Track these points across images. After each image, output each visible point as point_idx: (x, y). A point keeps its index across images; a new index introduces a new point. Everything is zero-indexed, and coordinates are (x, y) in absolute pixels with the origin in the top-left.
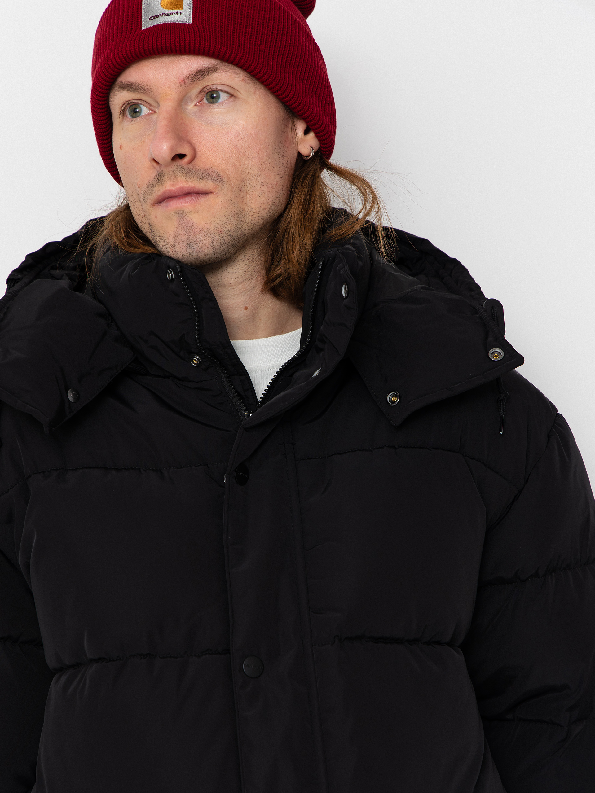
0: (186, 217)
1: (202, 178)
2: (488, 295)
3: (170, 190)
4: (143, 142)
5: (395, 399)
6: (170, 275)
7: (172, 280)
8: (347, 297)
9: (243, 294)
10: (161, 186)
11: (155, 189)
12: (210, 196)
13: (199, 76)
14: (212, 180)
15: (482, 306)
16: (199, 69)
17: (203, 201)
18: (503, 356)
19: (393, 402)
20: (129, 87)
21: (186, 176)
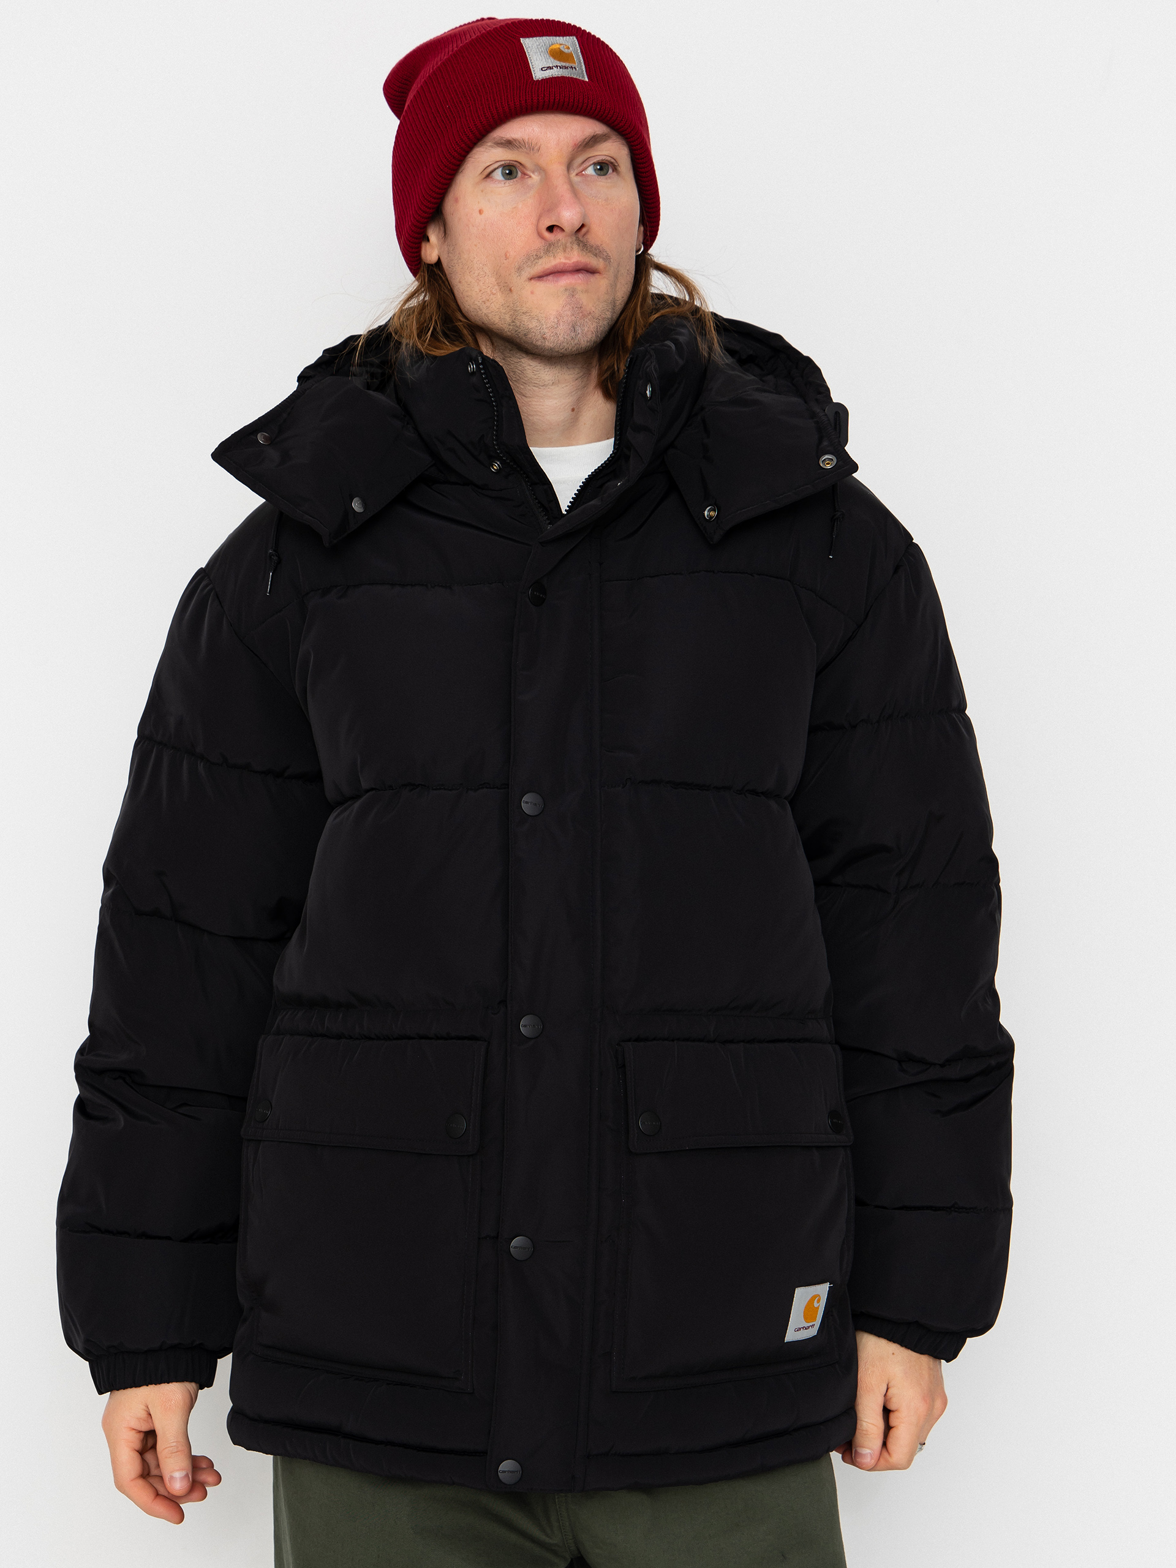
0: (577, 296)
1: (596, 255)
2: (836, 398)
3: (565, 264)
4: (515, 208)
5: (712, 513)
6: (472, 367)
7: (473, 373)
8: (651, 397)
9: (573, 393)
10: (552, 258)
11: (541, 261)
12: (597, 275)
13: (591, 143)
14: (604, 259)
15: (825, 410)
16: (592, 134)
17: (593, 279)
18: (835, 463)
19: (711, 517)
20: (509, 144)
21: (583, 250)
